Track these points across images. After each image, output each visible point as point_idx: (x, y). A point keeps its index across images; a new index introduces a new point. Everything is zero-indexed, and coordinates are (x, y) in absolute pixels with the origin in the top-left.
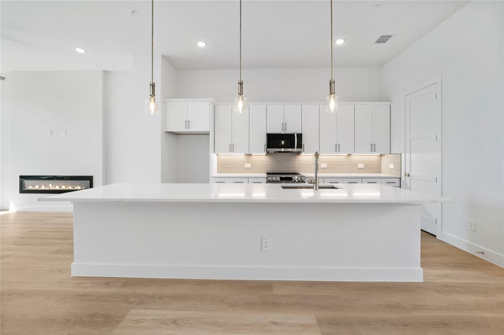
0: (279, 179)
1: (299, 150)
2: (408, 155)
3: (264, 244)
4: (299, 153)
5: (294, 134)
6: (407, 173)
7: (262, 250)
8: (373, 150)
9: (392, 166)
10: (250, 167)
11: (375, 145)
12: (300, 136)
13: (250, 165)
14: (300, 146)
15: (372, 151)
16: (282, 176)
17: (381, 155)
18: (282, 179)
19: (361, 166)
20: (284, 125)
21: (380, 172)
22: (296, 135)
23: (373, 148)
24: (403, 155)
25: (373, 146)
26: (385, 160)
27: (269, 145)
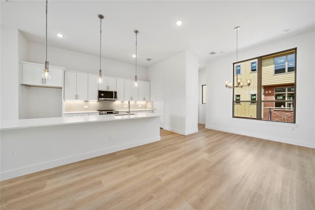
0: (106, 113)
1: (115, 99)
3: (111, 139)
4: (114, 101)
5: (113, 92)
6: (155, 108)
7: (110, 141)
9: (150, 106)
10: (87, 107)
12: (116, 93)
13: (87, 106)
14: (116, 97)
16: (107, 111)
17: (147, 102)
18: (108, 113)
19: (140, 106)
20: (108, 87)
21: (146, 109)
22: (114, 92)
23: (144, 99)
24: (154, 102)
26: (148, 104)
27: (100, 96)
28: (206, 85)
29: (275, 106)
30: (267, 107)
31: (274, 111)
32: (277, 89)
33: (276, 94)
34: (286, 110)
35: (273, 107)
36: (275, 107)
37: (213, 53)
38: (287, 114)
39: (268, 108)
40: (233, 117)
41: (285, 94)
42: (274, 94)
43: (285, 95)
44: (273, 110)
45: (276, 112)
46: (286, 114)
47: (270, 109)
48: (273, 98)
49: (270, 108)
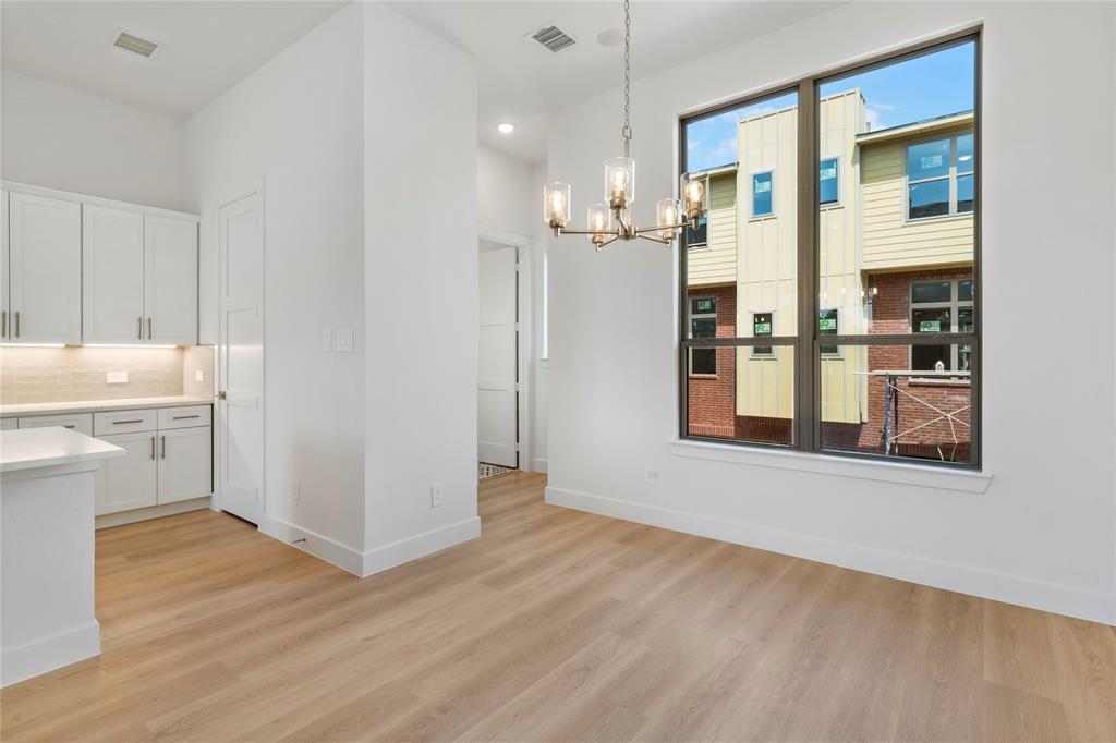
2: (224, 349)
8: (146, 333)
11: (149, 321)
15: (140, 336)
21: (180, 391)
24: (216, 349)
25: (146, 325)
29: (910, 366)
30: (882, 368)
31: (911, 385)
32: (918, 289)
33: (914, 311)
34: (954, 381)
35: (906, 368)
36: (913, 369)
38: (958, 398)
39: (884, 372)
40: (682, 436)
41: (949, 310)
42: (907, 309)
43: (949, 313)
44: (905, 384)
45: (915, 390)
46: (953, 398)
47: (893, 378)
48: (905, 327)
49: (891, 372)
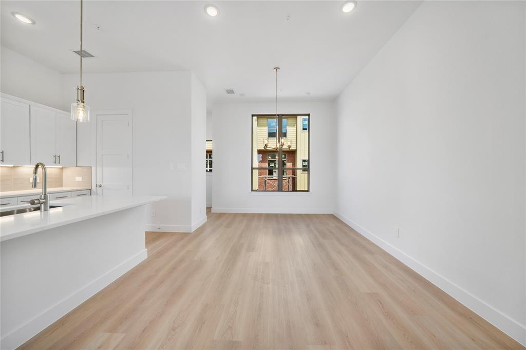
2: (99, 169)
6: (98, 184)
8: (58, 161)
11: (59, 156)
15: (55, 163)
17: (63, 168)
24: (94, 169)
25: (58, 158)
26: (69, 173)
28: (211, 141)
37: (230, 92)
40: (251, 191)
